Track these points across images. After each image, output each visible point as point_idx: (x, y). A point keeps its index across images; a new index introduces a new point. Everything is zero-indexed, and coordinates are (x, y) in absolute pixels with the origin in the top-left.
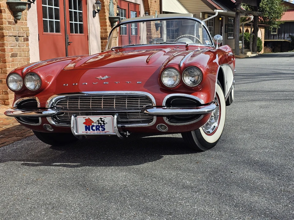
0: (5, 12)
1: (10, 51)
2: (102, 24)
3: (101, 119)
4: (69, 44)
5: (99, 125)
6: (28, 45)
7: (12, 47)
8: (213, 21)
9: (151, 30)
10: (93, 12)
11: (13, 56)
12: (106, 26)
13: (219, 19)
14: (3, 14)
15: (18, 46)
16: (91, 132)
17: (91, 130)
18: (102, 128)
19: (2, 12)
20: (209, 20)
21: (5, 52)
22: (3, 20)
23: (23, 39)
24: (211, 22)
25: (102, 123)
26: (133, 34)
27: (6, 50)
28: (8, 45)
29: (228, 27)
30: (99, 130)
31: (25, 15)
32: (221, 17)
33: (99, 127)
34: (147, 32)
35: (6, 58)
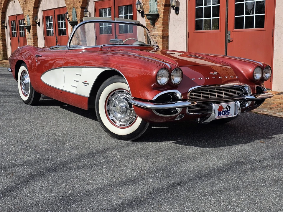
3: (228, 105)
5: (227, 110)
16: (221, 117)
17: (222, 115)
18: (228, 112)
25: (228, 108)
30: (226, 114)
33: (226, 112)
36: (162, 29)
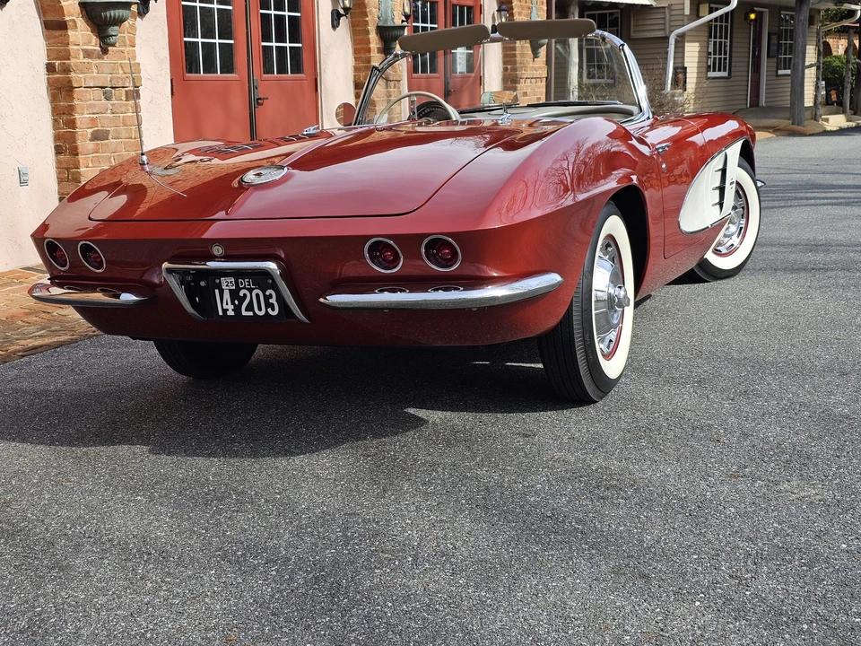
0: (76, 27)
1: (90, 125)
2: (358, 46)
4: (259, 102)
6: (137, 109)
7: (95, 116)
8: (727, 22)
9: (515, 56)
10: (332, 13)
11: (96, 136)
12: (369, 50)
13: (747, 17)
14: (70, 33)
15: (109, 111)
19: (66, 29)
20: (716, 19)
21: (74, 127)
22: (71, 47)
23: (124, 93)
24: (721, 26)
26: (458, 71)
27: (78, 122)
28: (83, 109)
29: (779, 39)
31: (129, 33)
32: (753, 12)
34: (505, 63)
35: (79, 143)
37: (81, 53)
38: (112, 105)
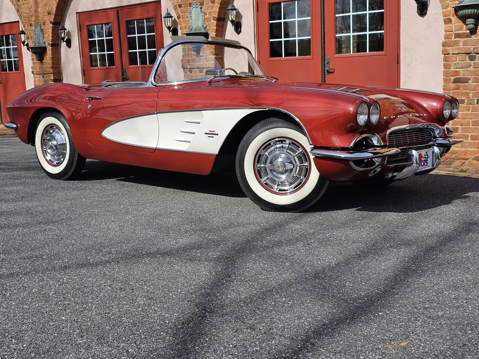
0: (451, 21)
1: (453, 75)
15: (472, 67)
36: (214, 56)
37: (453, 36)
38: (474, 63)
